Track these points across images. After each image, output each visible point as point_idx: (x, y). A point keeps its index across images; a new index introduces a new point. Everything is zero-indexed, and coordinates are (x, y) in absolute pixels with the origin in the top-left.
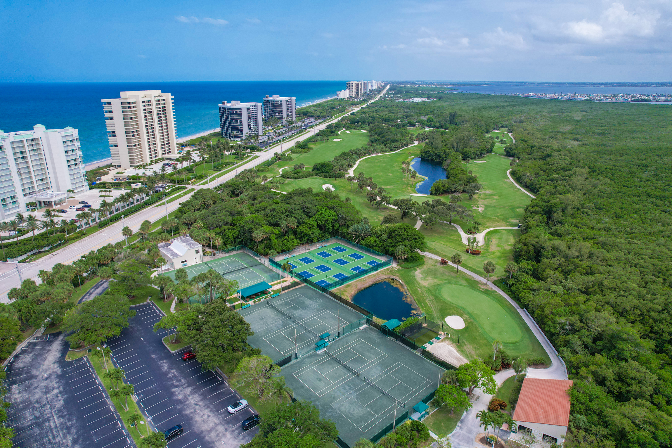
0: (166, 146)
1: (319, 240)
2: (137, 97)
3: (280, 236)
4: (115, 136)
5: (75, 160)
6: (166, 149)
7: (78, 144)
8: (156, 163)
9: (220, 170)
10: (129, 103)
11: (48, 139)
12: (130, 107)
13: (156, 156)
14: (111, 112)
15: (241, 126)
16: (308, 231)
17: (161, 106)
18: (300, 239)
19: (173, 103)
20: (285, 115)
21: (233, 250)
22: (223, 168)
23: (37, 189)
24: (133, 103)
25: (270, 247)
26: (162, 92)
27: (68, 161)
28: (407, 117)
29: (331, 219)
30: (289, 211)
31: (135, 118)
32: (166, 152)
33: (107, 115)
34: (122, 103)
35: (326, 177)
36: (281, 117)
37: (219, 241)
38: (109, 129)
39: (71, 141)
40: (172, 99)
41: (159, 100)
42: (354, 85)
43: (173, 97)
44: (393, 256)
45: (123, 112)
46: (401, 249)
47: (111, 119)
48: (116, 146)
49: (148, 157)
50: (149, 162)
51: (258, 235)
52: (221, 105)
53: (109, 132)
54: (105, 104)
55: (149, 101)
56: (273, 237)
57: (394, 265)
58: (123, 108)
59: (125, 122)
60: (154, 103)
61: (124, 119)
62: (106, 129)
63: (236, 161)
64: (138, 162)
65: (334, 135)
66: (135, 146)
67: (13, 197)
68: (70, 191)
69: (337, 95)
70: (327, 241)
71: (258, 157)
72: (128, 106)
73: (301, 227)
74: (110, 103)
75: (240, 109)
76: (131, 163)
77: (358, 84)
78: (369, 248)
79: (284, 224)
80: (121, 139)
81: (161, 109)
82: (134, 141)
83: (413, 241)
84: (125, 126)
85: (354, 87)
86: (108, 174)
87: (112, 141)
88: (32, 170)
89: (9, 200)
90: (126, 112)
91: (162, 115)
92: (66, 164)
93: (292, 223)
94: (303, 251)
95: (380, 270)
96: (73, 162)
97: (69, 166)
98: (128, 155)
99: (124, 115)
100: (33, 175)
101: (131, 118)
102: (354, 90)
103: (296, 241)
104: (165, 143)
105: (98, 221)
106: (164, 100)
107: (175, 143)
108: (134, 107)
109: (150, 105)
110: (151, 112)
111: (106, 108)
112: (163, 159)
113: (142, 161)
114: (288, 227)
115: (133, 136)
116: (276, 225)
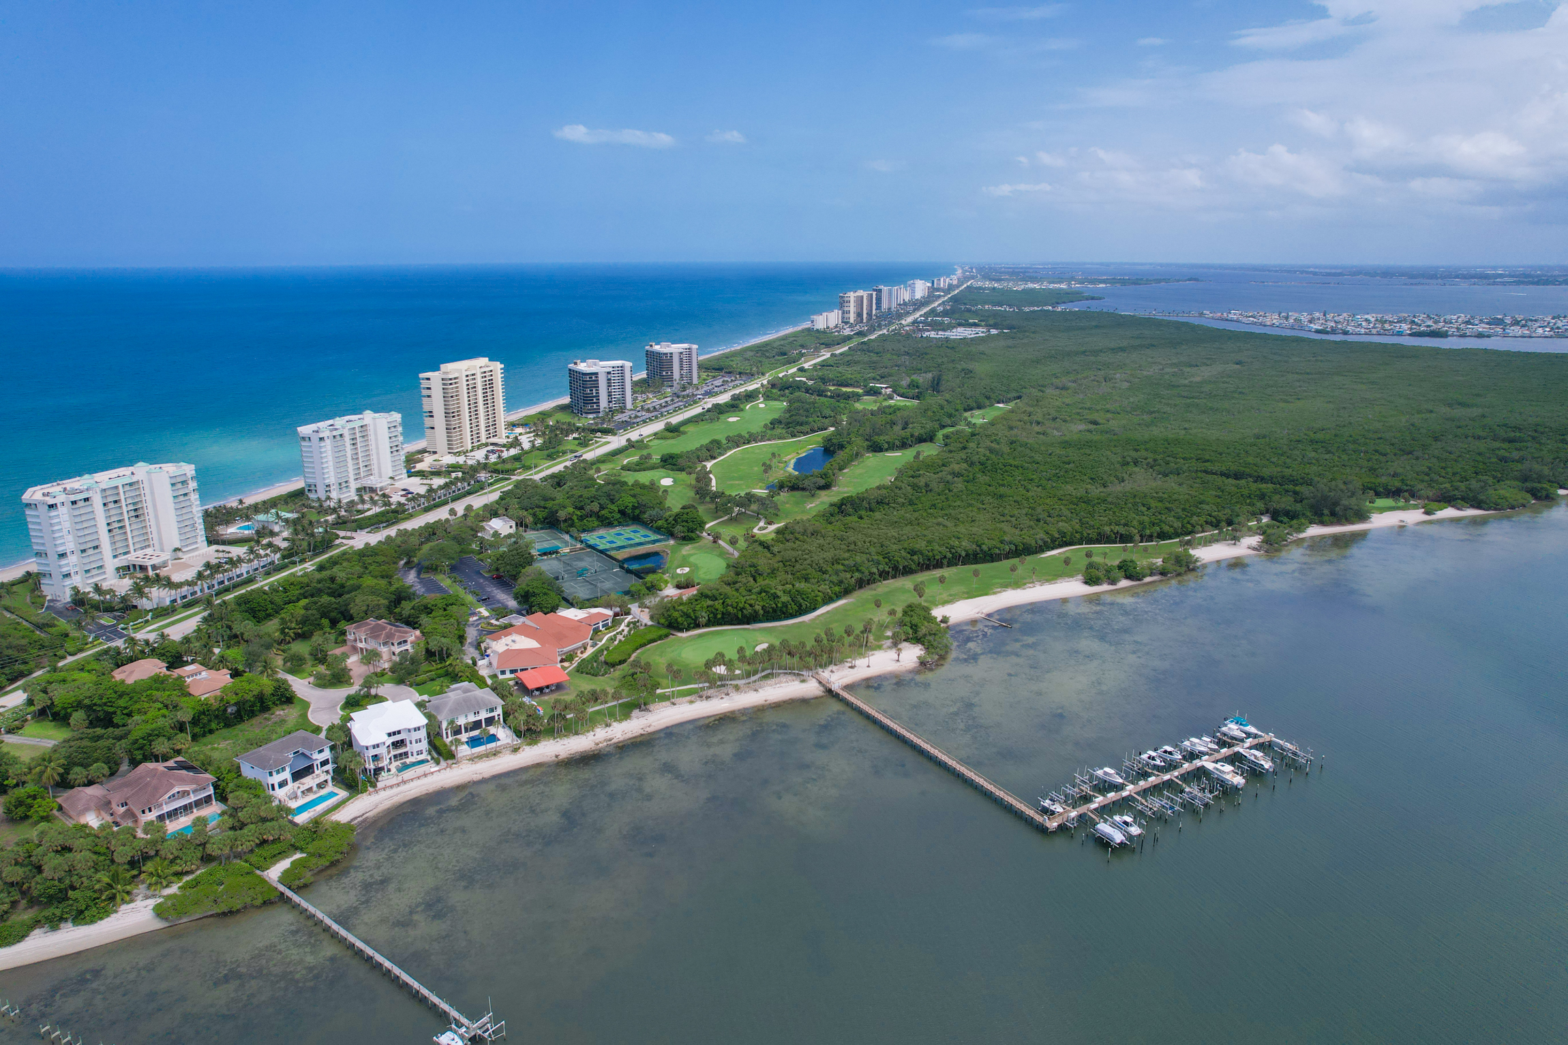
0: (491, 427)
1: (620, 524)
2: (460, 371)
3: (581, 518)
4: (432, 416)
5: (397, 446)
6: (491, 431)
7: (400, 429)
8: (478, 449)
9: (555, 459)
10: (451, 379)
11: (375, 425)
12: (451, 384)
13: (478, 441)
14: (429, 388)
15: (597, 397)
16: (609, 515)
17: (487, 379)
18: (602, 521)
19: (502, 373)
20: (676, 375)
21: (542, 529)
22: (559, 457)
23: (362, 476)
24: (455, 378)
25: (572, 525)
26: (490, 360)
27: (391, 447)
28: (882, 377)
29: (630, 505)
30: (594, 497)
31: (456, 396)
32: (491, 435)
33: (425, 392)
34: (443, 379)
35: (672, 470)
36: (671, 379)
37: (529, 519)
38: (426, 408)
39: (395, 427)
40: (501, 369)
41: (485, 372)
42: (852, 300)
43: (503, 366)
44: (672, 535)
45: (443, 389)
46: (678, 529)
47: (429, 396)
48: (433, 428)
49: (470, 442)
50: (470, 448)
51: (562, 514)
52: (571, 366)
53: (426, 412)
54: (423, 379)
55: (473, 375)
56: (575, 518)
57: (672, 542)
58: (444, 384)
59: (445, 401)
60: (479, 376)
61: (444, 397)
62: (422, 408)
63: (578, 448)
64: (457, 448)
65: (735, 411)
66: (454, 428)
67: (346, 482)
68: (391, 478)
69: (812, 322)
70: (627, 526)
71: (609, 443)
72: (447, 382)
73: (603, 512)
74: (428, 379)
75: (597, 374)
76: (449, 448)
77: (862, 297)
78: (658, 530)
79: (588, 508)
80: (439, 421)
81: (488, 383)
82: (454, 422)
83: (691, 523)
84: (445, 405)
85: (852, 304)
86: (423, 461)
87: (428, 422)
88: (360, 455)
89: (344, 485)
90: (447, 389)
91: (488, 390)
92: (389, 450)
93: (595, 507)
94: (602, 532)
95: (657, 544)
96: (395, 449)
97: (392, 452)
98: (446, 439)
99: (444, 393)
100: (360, 460)
101: (452, 397)
102: (852, 308)
103: (596, 523)
104: (490, 424)
105: (422, 506)
106: (491, 371)
107: (503, 424)
108: (456, 383)
109: (475, 379)
110: (475, 387)
111: (424, 384)
112: (486, 445)
113: (462, 446)
114: (591, 511)
115: (454, 417)
116: (581, 508)
